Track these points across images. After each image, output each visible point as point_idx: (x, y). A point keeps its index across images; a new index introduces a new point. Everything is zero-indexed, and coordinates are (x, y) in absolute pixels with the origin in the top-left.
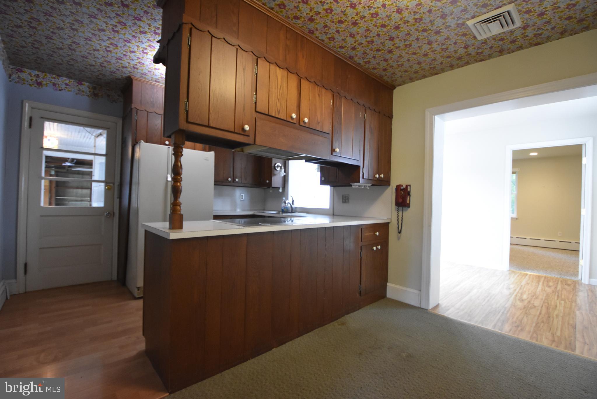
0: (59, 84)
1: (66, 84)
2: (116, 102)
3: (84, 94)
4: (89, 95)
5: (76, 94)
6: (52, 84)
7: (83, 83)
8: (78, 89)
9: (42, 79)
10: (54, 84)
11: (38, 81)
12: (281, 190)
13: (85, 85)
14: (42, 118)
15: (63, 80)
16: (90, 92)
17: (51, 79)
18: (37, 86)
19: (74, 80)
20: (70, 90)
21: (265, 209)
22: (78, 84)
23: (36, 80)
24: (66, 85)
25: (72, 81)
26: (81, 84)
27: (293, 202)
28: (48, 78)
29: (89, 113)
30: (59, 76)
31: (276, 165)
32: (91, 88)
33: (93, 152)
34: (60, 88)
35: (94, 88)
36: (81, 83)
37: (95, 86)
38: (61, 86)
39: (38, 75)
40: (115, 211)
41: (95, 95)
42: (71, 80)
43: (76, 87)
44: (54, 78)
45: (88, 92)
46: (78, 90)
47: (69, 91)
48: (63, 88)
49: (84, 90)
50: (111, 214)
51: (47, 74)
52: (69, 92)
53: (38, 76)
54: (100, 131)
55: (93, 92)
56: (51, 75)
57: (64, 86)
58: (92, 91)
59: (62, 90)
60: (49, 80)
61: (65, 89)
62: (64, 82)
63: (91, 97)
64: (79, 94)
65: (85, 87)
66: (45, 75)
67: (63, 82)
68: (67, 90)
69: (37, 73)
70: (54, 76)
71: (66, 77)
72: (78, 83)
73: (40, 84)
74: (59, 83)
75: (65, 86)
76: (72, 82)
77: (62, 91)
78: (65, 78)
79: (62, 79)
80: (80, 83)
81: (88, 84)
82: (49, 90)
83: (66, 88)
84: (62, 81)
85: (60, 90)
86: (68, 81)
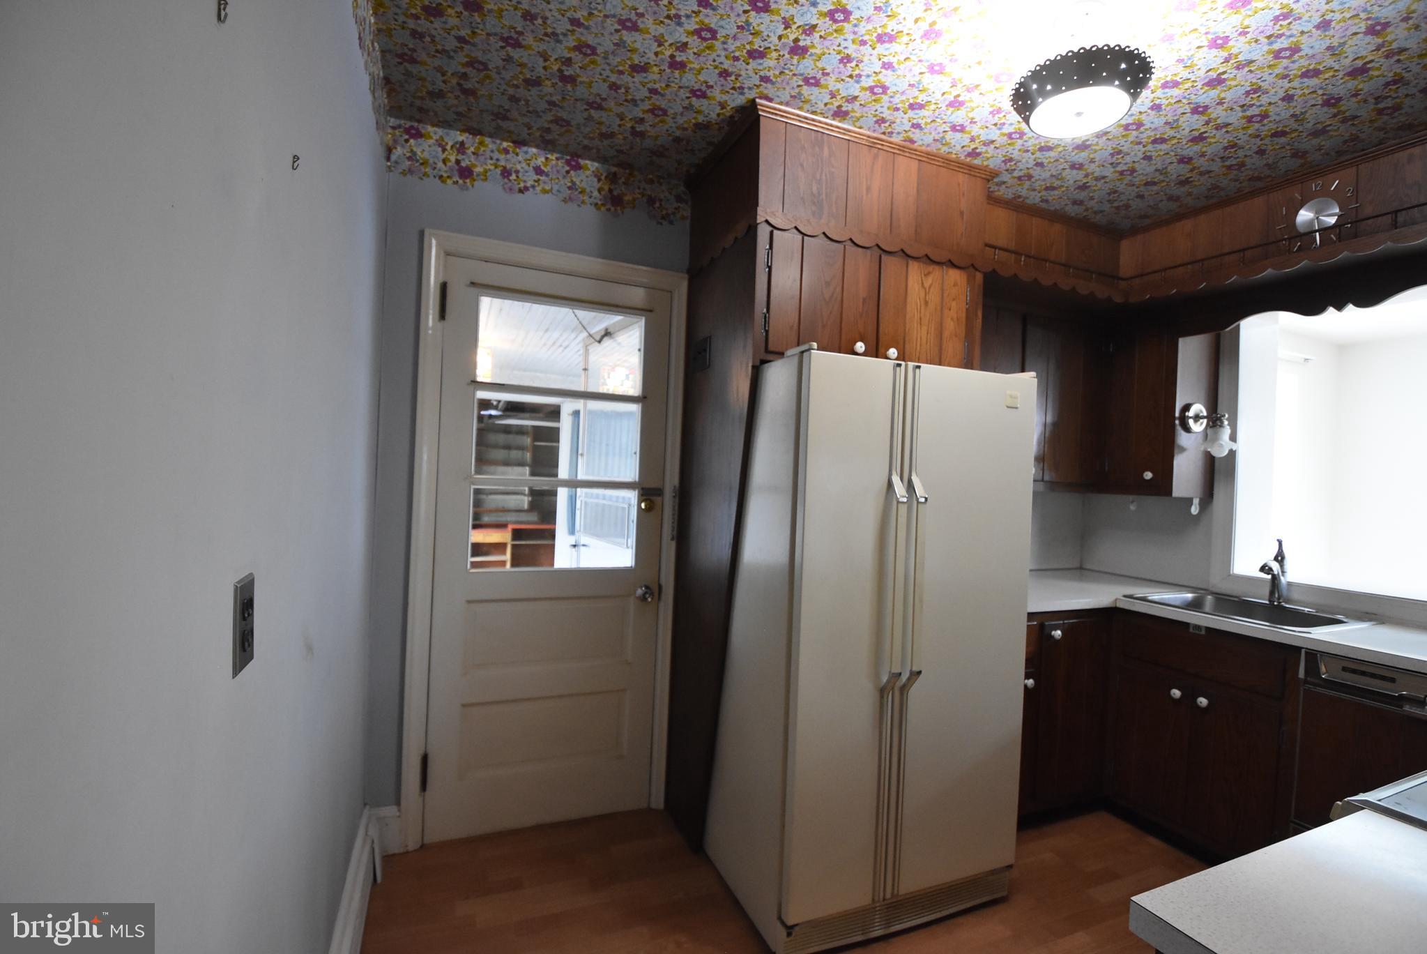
0: (517, 172)
1: (538, 171)
2: (671, 222)
3: (586, 198)
4: (600, 203)
5: (565, 201)
6: (499, 171)
7: (582, 162)
8: (569, 184)
9: (473, 158)
10: (506, 173)
11: (463, 164)
12: (1194, 510)
13: (588, 169)
14: (473, 284)
15: (528, 157)
16: (600, 190)
17: (496, 155)
18: (461, 182)
19: (558, 155)
20: (547, 188)
21: (1084, 567)
22: (568, 168)
23: (458, 162)
24: (537, 174)
25: (552, 157)
26: (578, 167)
27: (1280, 557)
28: (488, 154)
29: (600, 260)
30: (519, 143)
31: (1191, 413)
32: (603, 178)
33: (582, 389)
34: (522, 185)
35: (612, 178)
36: (578, 163)
37: (614, 169)
38: (525, 178)
39: (462, 143)
40: (663, 582)
41: (614, 201)
42: (549, 156)
43: (564, 177)
44: (506, 151)
45: (596, 194)
46: (570, 188)
47: (545, 191)
48: (528, 184)
49: (584, 185)
50: (653, 592)
51: (487, 140)
52: (546, 195)
53: (461, 147)
54: (612, 320)
55: (610, 191)
56: (498, 142)
57: (531, 178)
58: (606, 188)
59: (526, 189)
60: (491, 159)
61: (533, 187)
62: (532, 164)
63: (603, 209)
64: (571, 199)
65: (589, 174)
66: (481, 143)
67: (528, 161)
68: (538, 189)
69: (461, 137)
70: (505, 144)
71: (537, 147)
72: (568, 163)
73: (466, 173)
74: (518, 167)
75: (536, 177)
76: (554, 162)
77: (527, 193)
78: (534, 150)
79: (526, 153)
80: (573, 163)
81: (596, 164)
82: (488, 191)
83: (537, 181)
84: (526, 160)
85: (521, 191)
86: (543, 159)
